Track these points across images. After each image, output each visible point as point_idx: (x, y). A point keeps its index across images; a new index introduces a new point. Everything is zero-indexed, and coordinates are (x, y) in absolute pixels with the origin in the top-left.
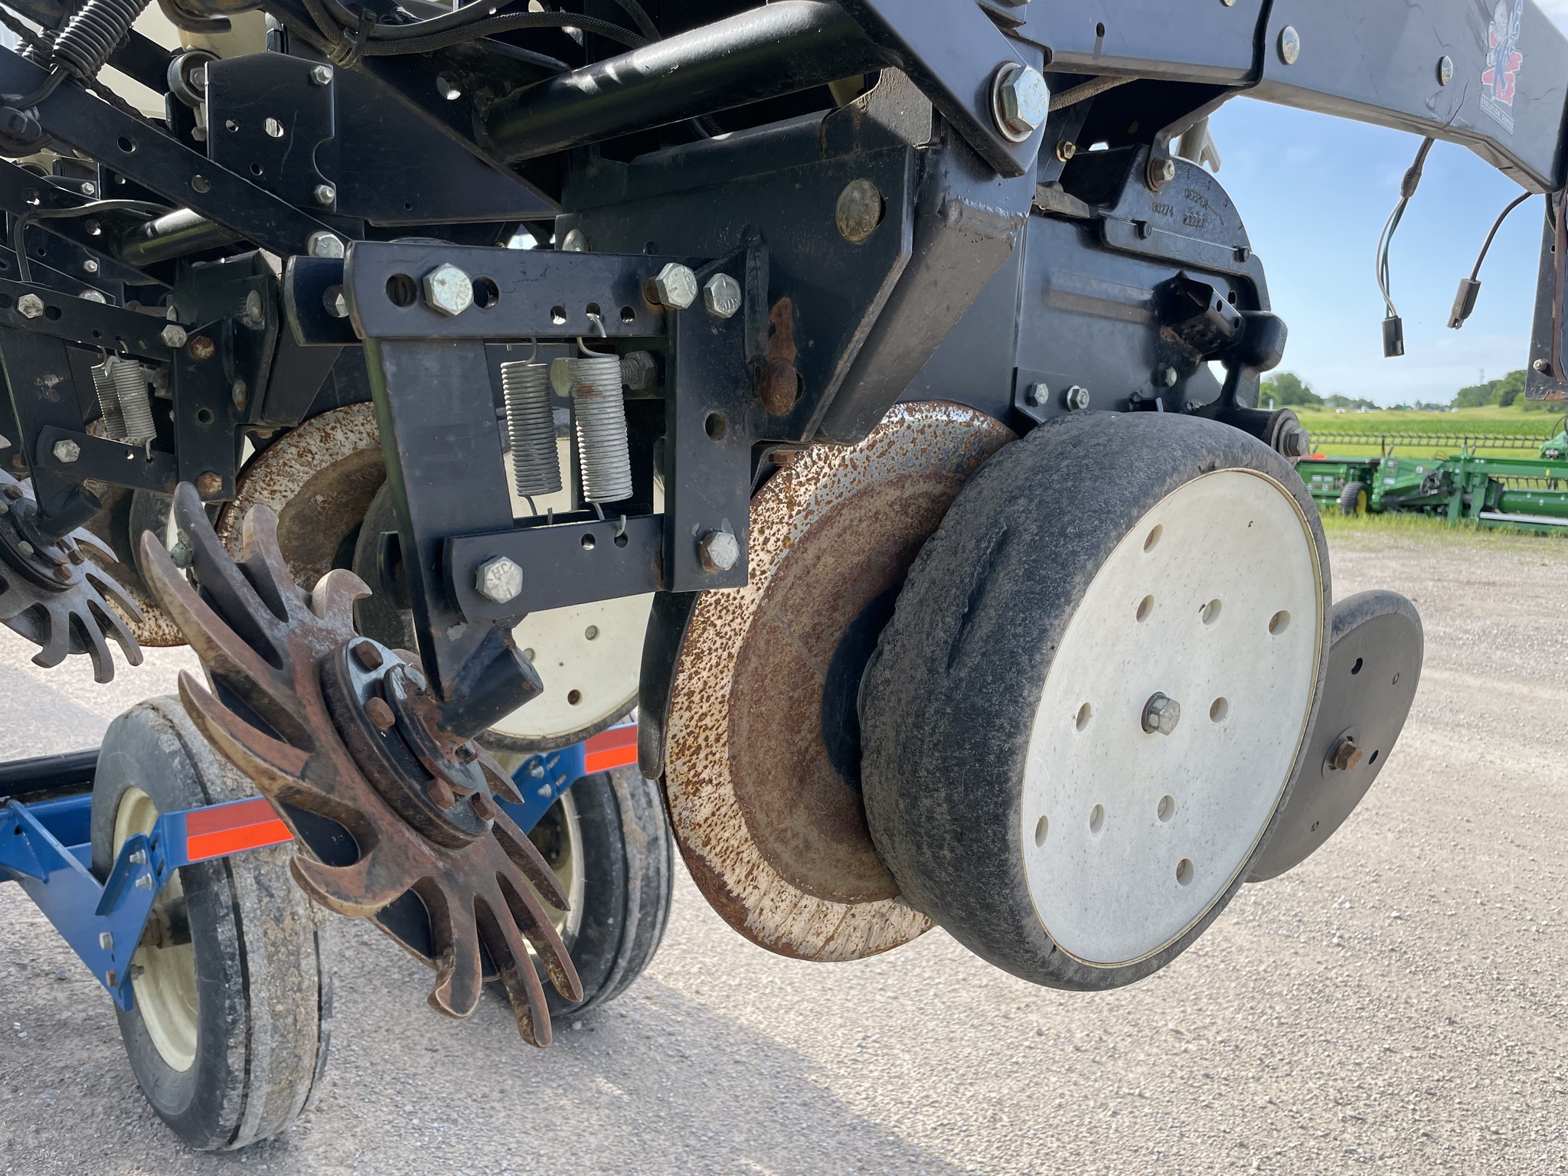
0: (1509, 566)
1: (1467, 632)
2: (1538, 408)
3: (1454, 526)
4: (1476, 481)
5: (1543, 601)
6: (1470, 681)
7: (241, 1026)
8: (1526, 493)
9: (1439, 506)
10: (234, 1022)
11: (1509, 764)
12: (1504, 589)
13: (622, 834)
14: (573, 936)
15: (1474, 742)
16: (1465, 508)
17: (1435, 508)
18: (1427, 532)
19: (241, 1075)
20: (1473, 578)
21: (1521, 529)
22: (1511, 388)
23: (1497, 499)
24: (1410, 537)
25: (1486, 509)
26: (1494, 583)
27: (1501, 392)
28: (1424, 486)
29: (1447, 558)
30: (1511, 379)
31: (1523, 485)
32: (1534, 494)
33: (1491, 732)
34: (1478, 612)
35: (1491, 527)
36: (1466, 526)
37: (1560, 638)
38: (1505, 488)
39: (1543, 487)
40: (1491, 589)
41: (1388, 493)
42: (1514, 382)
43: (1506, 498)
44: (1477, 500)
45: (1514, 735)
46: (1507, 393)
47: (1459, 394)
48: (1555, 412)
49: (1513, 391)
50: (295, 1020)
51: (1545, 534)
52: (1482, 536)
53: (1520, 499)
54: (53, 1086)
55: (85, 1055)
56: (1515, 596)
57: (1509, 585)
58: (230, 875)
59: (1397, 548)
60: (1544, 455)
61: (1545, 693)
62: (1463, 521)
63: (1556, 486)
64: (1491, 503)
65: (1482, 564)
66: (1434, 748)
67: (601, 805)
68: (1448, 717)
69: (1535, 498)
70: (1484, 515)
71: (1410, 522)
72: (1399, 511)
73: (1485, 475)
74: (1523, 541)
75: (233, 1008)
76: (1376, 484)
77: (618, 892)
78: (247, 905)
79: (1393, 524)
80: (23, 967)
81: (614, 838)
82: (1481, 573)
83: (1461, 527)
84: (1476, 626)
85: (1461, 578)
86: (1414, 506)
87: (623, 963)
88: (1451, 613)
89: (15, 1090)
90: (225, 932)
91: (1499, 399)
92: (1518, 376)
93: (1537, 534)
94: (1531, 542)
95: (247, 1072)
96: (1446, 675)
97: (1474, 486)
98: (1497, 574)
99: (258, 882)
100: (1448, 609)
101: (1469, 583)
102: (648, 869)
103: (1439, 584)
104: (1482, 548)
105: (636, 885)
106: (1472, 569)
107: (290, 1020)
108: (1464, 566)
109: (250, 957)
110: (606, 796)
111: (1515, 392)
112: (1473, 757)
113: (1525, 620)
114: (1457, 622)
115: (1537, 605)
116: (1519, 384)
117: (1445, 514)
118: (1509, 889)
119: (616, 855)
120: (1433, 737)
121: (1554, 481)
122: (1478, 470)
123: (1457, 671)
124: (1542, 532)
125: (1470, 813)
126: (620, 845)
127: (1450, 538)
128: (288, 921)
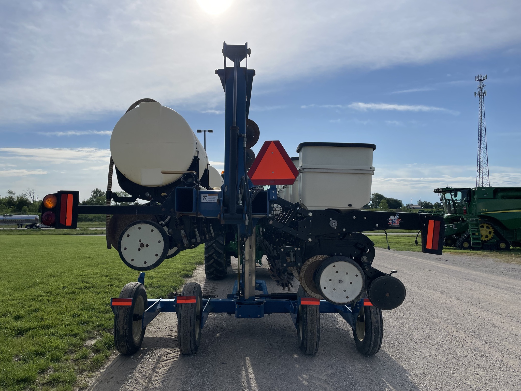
7: (306, 330)
10: (305, 329)
13: (371, 318)
19: (306, 338)
50: (313, 332)
54: (288, 342)
55: (294, 340)
58: (306, 308)
67: (368, 312)
75: (305, 327)
78: (308, 312)
80: (290, 329)
89: (284, 342)
90: (305, 316)
95: (307, 338)
99: (310, 310)
102: (376, 326)
105: (373, 328)
107: (313, 331)
109: (308, 320)
119: (370, 322)
126: (370, 320)
128: (313, 316)
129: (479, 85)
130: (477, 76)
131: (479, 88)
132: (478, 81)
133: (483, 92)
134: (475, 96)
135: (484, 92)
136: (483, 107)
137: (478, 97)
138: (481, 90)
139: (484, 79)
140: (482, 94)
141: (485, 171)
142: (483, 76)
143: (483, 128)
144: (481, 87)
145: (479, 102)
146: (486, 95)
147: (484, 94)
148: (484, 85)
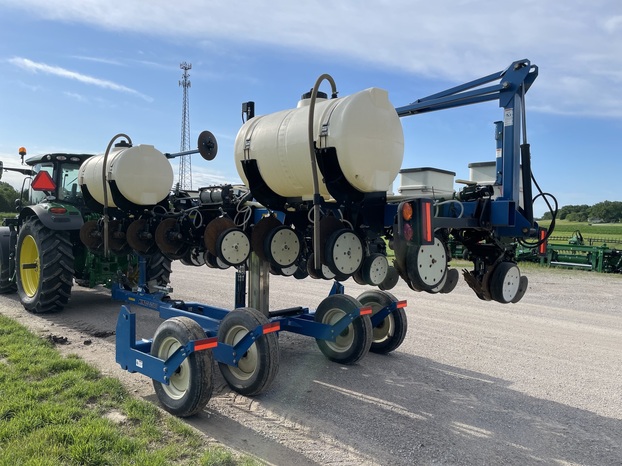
0: (559, 278)
1: (545, 296)
2: (575, 220)
3: (542, 266)
4: (549, 251)
5: (568, 289)
6: (545, 307)
7: (365, 340)
8: (565, 255)
9: (537, 259)
11: (554, 324)
12: (557, 285)
13: (402, 319)
14: (392, 336)
15: (546, 319)
16: (546, 261)
17: (536, 260)
18: (534, 268)
20: (548, 282)
21: (564, 267)
22: (564, 213)
23: (556, 257)
24: (528, 269)
25: (552, 260)
26: (554, 284)
27: (561, 214)
28: (532, 253)
29: (540, 276)
30: (564, 209)
31: (564, 252)
32: (567, 255)
33: (550, 318)
34: (549, 291)
35: (554, 266)
36: (546, 266)
37: (571, 298)
38: (558, 254)
39: (571, 253)
40: (553, 285)
41: (520, 255)
42: (565, 210)
43: (559, 257)
44: (549, 257)
45: (555, 318)
46: (562, 214)
47: (544, 214)
48: (581, 222)
49: (565, 214)
51: (572, 269)
52: (552, 269)
53: (563, 257)
56: (560, 287)
57: (559, 284)
59: (524, 273)
60: (570, 243)
61: (564, 310)
62: (545, 264)
63: (575, 252)
64: (554, 258)
65: (551, 278)
66: (536, 320)
67: (398, 314)
68: (540, 315)
69: (568, 257)
70: (552, 262)
71: (528, 264)
72: (524, 261)
73: (552, 249)
74: (565, 271)
76: (516, 252)
77: (401, 328)
79: (523, 265)
81: (400, 319)
82: (551, 280)
83: (545, 266)
84: (548, 295)
85: (544, 282)
86: (529, 259)
87: (400, 341)
88: (541, 291)
90: (363, 325)
91: (560, 217)
92: (566, 208)
93: (569, 269)
94: (567, 271)
95: (364, 347)
96: (539, 306)
97: (548, 253)
98: (555, 281)
100: (540, 290)
101: (546, 283)
103: (538, 284)
104: (551, 273)
105: (403, 327)
106: (548, 280)
108: (546, 278)
110: (399, 312)
111: (566, 214)
112: (545, 322)
113: (562, 293)
114: (543, 294)
115: (566, 290)
116: (567, 211)
117: (539, 262)
118: (552, 343)
119: (401, 322)
120: (536, 318)
121: (574, 252)
122: (549, 248)
123: (542, 305)
124: (571, 268)
125: (544, 332)
127: (541, 270)
129: (184, 73)
130: (182, 63)
131: (183, 77)
132: (182, 68)
133: (187, 82)
134: (179, 85)
135: (189, 83)
136: (187, 99)
137: (182, 86)
138: (186, 80)
139: (189, 68)
140: (186, 85)
141: (187, 169)
142: (188, 65)
143: (187, 123)
144: (185, 77)
145: (183, 93)
146: (190, 86)
147: (188, 85)
148: (188, 75)
